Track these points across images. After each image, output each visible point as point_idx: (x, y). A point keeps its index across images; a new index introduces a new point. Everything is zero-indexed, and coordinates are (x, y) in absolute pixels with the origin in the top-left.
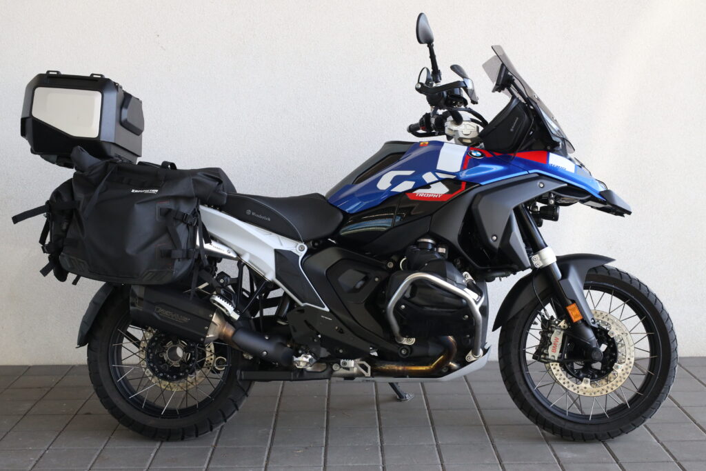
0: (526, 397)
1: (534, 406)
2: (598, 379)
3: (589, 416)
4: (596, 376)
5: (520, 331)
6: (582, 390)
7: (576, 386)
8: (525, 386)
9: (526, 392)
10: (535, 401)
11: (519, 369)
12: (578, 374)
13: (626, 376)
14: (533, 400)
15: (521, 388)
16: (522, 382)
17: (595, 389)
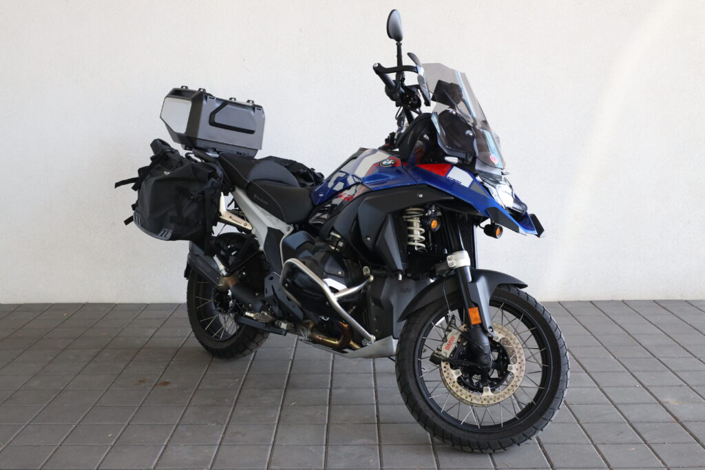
0: (435, 421)
1: (444, 428)
2: (497, 386)
3: (500, 424)
4: (495, 383)
5: (412, 360)
6: (485, 399)
7: (478, 397)
8: (430, 411)
9: (433, 417)
10: (444, 424)
11: (420, 397)
12: (478, 386)
13: (523, 374)
14: (443, 422)
15: (428, 414)
16: (427, 408)
17: (497, 395)
